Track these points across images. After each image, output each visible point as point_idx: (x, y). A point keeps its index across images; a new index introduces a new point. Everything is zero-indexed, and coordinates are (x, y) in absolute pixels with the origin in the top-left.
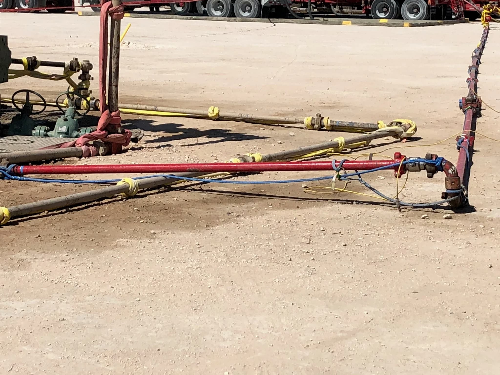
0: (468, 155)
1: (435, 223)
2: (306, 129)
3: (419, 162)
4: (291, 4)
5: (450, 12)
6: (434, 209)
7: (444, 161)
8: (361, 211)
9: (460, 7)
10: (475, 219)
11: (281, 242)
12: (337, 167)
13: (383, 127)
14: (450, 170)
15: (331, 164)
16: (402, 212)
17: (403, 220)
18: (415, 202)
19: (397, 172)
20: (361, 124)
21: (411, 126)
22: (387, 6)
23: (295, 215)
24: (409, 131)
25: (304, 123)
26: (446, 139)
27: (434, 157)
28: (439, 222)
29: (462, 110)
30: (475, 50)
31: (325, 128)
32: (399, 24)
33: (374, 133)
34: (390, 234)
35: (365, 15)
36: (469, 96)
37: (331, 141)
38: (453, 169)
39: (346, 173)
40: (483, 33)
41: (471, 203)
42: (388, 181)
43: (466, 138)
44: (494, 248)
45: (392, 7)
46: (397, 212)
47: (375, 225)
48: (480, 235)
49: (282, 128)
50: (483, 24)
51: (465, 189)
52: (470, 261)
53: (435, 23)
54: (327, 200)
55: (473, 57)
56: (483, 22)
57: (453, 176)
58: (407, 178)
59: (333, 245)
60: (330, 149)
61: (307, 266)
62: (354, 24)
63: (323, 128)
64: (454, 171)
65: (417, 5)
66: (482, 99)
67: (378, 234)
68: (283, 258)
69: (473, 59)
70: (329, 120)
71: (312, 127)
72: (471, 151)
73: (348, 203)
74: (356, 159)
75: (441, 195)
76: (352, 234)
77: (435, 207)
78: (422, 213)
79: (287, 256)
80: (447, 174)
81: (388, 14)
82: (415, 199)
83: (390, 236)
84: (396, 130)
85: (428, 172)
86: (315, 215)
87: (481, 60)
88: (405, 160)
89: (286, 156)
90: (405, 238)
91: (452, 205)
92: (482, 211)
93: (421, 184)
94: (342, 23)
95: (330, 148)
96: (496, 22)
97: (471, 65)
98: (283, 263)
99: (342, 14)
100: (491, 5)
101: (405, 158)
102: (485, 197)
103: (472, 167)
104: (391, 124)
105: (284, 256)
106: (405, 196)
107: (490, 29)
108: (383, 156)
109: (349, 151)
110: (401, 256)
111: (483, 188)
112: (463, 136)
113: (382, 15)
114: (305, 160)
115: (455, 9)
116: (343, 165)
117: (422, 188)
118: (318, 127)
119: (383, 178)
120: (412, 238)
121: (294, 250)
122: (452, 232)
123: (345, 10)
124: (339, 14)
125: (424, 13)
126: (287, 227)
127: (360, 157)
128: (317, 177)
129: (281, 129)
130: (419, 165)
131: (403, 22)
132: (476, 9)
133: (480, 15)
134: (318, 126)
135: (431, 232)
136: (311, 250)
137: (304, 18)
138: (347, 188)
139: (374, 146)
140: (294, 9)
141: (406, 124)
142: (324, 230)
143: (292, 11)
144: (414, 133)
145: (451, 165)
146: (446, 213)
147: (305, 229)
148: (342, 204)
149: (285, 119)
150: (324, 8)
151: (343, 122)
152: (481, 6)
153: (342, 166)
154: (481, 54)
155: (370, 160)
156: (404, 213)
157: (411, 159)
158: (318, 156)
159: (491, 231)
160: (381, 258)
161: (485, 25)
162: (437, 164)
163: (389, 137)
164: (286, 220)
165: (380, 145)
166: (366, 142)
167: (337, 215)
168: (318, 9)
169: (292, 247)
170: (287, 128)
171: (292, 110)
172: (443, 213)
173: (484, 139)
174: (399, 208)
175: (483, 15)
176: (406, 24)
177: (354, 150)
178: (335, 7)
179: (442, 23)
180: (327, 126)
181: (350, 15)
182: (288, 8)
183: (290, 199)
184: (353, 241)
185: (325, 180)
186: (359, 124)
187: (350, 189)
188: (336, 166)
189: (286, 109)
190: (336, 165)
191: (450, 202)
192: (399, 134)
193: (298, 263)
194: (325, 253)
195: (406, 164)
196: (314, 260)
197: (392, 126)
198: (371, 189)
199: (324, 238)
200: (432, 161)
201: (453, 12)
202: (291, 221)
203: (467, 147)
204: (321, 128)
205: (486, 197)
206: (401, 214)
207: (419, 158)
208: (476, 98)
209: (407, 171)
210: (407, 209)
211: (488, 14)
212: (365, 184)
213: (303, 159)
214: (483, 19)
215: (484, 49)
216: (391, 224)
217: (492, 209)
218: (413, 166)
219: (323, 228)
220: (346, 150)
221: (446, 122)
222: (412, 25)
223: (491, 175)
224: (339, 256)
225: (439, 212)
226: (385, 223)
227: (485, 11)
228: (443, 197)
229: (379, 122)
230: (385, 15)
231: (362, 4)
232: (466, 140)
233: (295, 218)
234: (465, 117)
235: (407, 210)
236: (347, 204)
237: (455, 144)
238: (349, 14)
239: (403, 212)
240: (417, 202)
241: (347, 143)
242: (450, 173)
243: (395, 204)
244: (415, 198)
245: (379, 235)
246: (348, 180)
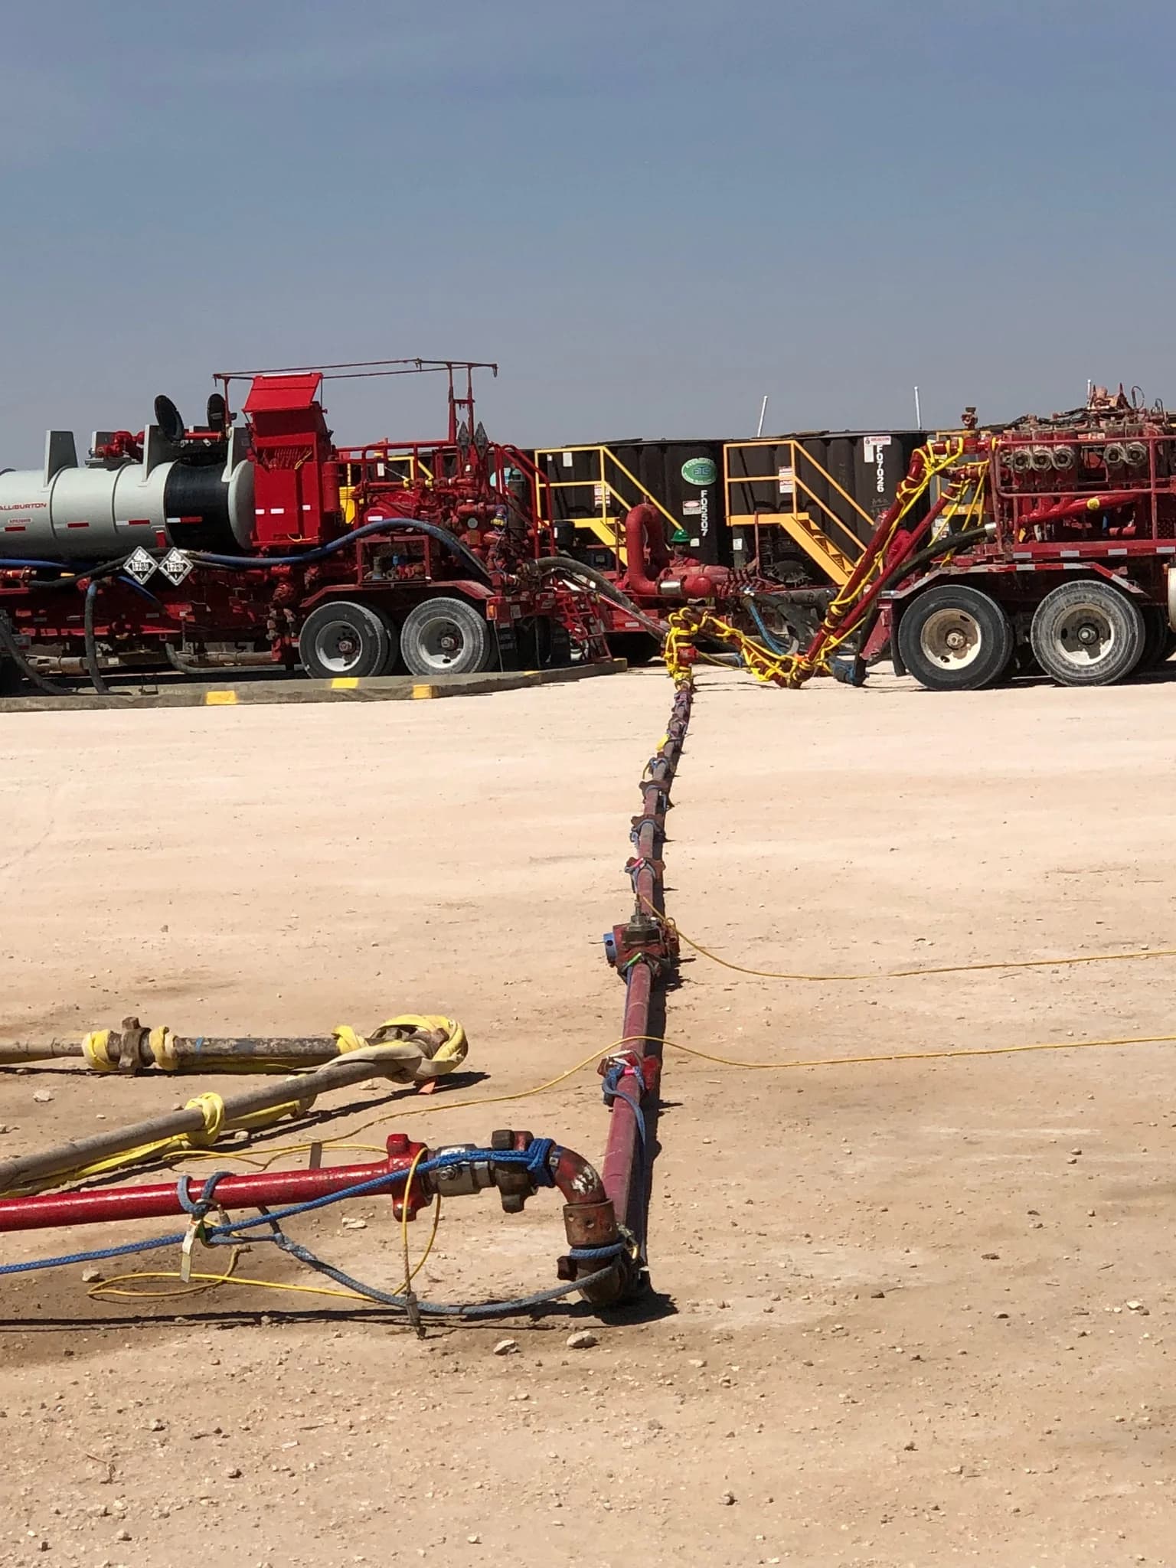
0: (641, 1119)
1: (540, 1365)
2: (93, 1074)
3: (472, 1161)
4: (26, 647)
5: (564, 640)
6: (537, 1319)
7: (555, 1153)
8: (288, 1349)
9: (595, 623)
10: (673, 1339)
11: (11, 1488)
12: (194, 1202)
13: (354, 1046)
14: (577, 1182)
15: (173, 1192)
16: (429, 1337)
17: (434, 1364)
18: (473, 1300)
19: (403, 1203)
20: (278, 1044)
21: (447, 1038)
22: (352, 632)
23: (58, 1384)
24: (443, 1054)
25: (82, 1055)
26: (566, 1073)
27: (521, 1138)
28: (552, 1359)
29: (615, 969)
30: (649, 764)
31: (156, 1065)
32: (397, 691)
33: (323, 1069)
34: (390, 1418)
35: (283, 667)
36: (633, 919)
37: (180, 1108)
38: (585, 1176)
39: (226, 1219)
40: (673, 703)
41: (658, 1285)
42: (376, 1232)
43: (633, 1062)
44: (739, 1434)
45: (370, 634)
46: (412, 1339)
47: (337, 1394)
48: (691, 1395)
49: (9, 1076)
50: (671, 675)
51: (633, 1241)
52: (663, 1487)
53: (515, 680)
54: (171, 1318)
55: (643, 785)
56: (671, 667)
57: (589, 1198)
58: (437, 1219)
59: (194, 1478)
60: (175, 1137)
61: (106, 1562)
62: (246, 699)
63: (151, 1067)
64: (590, 1182)
65: (453, 624)
66: (679, 928)
67: (347, 1422)
68: (18, 1542)
69: (644, 793)
70: (169, 1038)
71: (109, 1065)
72: (651, 1105)
73: (245, 1324)
74: (266, 1166)
75: (556, 1269)
76: (259, 1432)
77: (540, 1309)
78: (495, 1333)
79: (31, 1533)
80: (569, 1193)
81: (358, 658)
82: (472, 1290)
83: (390, 1427)
84: (399, 1055)
85: (503, 1192)
86: (129, 1376)
87: (671, 796)
88: (424, 1158)
89: (23, 1175)
90: (440, 1428)
91: (595, 1299)
92: (697, 1309)
93: (488, 1236)
94: (205, 699)
95: (175, 1134)
96: (716, 665)
97: (640, 814)
98: (18, 1561)
99: (203, 670)
100: (694, 611)
101: (422, 1151)
102: (703, 1260)
103: (657, 1162)
104: (380, 1037)
105: (22, 1534)
106: (438, 1281)
107: (696, 691)
108: (358, 1149)
109: (241, 1140)
110: (430, 1495)
111: (696, 1232)
112: (620, 1057)
113: (337, 665)
114: (89, 1184)
115: (579, 630)
116: (215, 1195)
117: (492, 1249)
118: (133, 1063)
119: (361, 1223)
120: (463, 1428)
121: (58, 1512)
122: (599, 1394)
123: (212, 655)
124: (195, 670)
125: (476, 650)
126: (31, 1431)
127: (279, 1156)
128: (134, 1241)
129: (6, 1080)
130: (473, 1171)
131: (410, 682)
132: (647, 627)
133: (662, 645)
134: (131, 1060)
135: (527, 1398)
136: (118, 1504)
137: (74, 690)
138: (240, 1268)
139: (326, 1116)
140: (41, 662)
141: (429, 1032)
142: (162, 1428)
143: (31, 667)
144: (459, 1061)
145: (579, 1162)
146: (577, 1329)
147: (96, 1429)
148: (224, 1328)
149: (18, 1044)
150: (142, 651)
151: (217, 1040)
152: (663, 616)
153: (211, 1197)
154: (669, 775)
155: (315, 1167)
156: (437, 1342)
157: (444, 1153)
158: (135, 1167)
159: (727, 1378)
160: (361, 1509)
161: (679, 676)
162: (533, 1165)
163: (377, 1081)
164: (28, 1404)
165: (345, 1111)
166: (297, 1102)
167: (206, 1368)
168: (121, 658)
169: (51, 1500)
170: (25, 1077)
171: (39, 1010)
172: (566, 1328)
173: (691, 1064)
174: (417, 1323)
175: (671, 644)
176: (421, 690)
177: (258, 1135)
178: (178, 647)
179: (539, 680)
180: (164, 1060)
181: (234, 669)
182: (18, 659)
183: (41, 1327)
184: (264, 1458)
185: (163, 1249)
186: (272, 1044)
187: (251, 1271)
188: (192, 1197)
189: (18, 1010)
190: (189, 1194)
191: (586, 1289)
192: (409, 1067)
193: (70, 1555)
194: (166, 1510)
195: (430, 1173)
196: (127, 1539)
197: (383, 1041)
198: (318, 1266)
199: (162, 1455)
200: (516, 1155)
201: (574, 641)
202: (43, 1406)
203: (638, 1094)
204: (143, 1066)
205: (709, 1261)
206: (427, 1345)
207: (470, 1147)
208: (659, 924)
209: (435, 1196)
210: (443, 1325)
211: (687, 639)
212: (295, 1251)
213: (84, 1181)
214: (672, 657)
215: (682, 757)
216: (391, 1383)
217: (729, 1302)
218: (451, 1177)
219: (159, 1421)
220: (231, 1136)
221: (564, 1012)
222: (440, 692)
223: (717, 1182)
224: (214, 1515)
225: (553, 1328)
226: (372, 1381)
227: (676, 631)
228: (562, 1275)
229: (340, 1031)
230: (349, 664)
231: (268, 633)
232: (633, 1071)
233: (57, 1395)
234: (625, 993)
235: (447, 1329)
236: (239, 1328)
237: (596, 1086)
238: (229, 667)
239: (434, 1337)
240: (477, 1299)
241: (233, 1112)
242: (579, 1190)
243: (403, 1312)
244: (472, 1285)
245: (351, 1427)
246: (242, 1243)
